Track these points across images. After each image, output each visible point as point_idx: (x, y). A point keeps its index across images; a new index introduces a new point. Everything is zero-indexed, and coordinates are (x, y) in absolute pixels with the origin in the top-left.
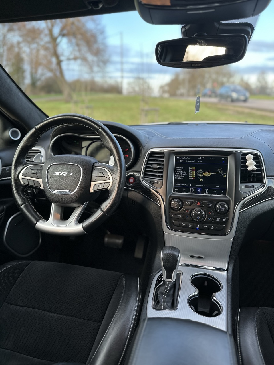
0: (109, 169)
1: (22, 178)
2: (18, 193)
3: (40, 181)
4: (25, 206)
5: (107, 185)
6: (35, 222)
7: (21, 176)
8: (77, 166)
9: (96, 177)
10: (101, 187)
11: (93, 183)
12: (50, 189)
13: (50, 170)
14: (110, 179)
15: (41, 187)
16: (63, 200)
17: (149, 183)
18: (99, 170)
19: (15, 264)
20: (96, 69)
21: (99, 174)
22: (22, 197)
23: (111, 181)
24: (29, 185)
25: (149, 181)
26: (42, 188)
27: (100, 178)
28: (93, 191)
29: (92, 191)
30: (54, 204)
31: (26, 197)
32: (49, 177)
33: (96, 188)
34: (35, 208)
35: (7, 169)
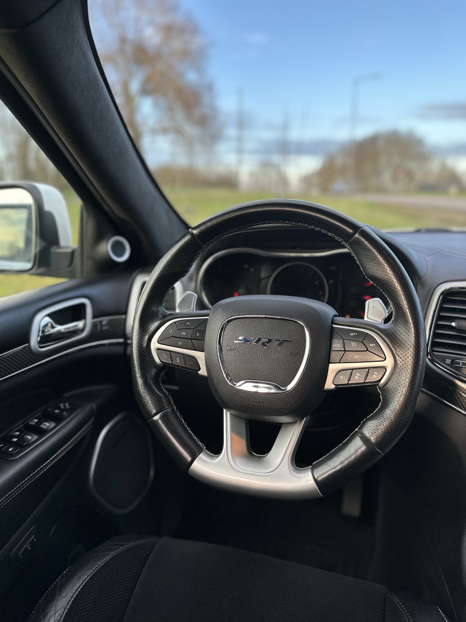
0: (383, 334)
1: (158, 349)
2: (146, 383)
3: (200, 356)
4: (162, 418)
5: (376, 373)
6: (189, 459)
7: (154, 345)
8: (294, 324)
9: (345, 351)
10: (358, 379)
11: (333, 368)
12: (228, 375)
13: (226, 333)
14: (385, 359)
15: (200, 369)
16: (261, 406)
17: (447, 364)
18: (351, 334)
19: (122, 548)
20: (198, 148)
21: (353, 344)
22: (158, 395)
23: (389, 363)
24: (172, 364)
25: (448, 361)
26: (203, 372)
27: (357, 356)
28: (333, 387)
29: (329, 385)
30: (228, 413)
31: (164, 394)
32: (224, 349)
33: (343, 380)
34: (185, 421)
35: (104, 323)
